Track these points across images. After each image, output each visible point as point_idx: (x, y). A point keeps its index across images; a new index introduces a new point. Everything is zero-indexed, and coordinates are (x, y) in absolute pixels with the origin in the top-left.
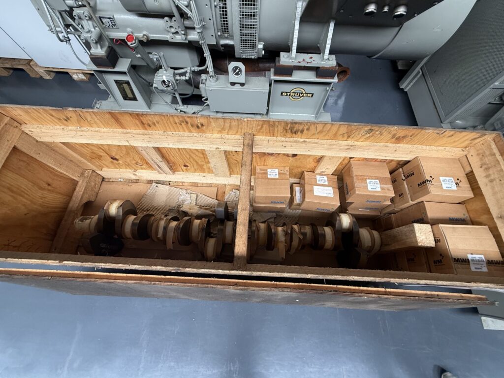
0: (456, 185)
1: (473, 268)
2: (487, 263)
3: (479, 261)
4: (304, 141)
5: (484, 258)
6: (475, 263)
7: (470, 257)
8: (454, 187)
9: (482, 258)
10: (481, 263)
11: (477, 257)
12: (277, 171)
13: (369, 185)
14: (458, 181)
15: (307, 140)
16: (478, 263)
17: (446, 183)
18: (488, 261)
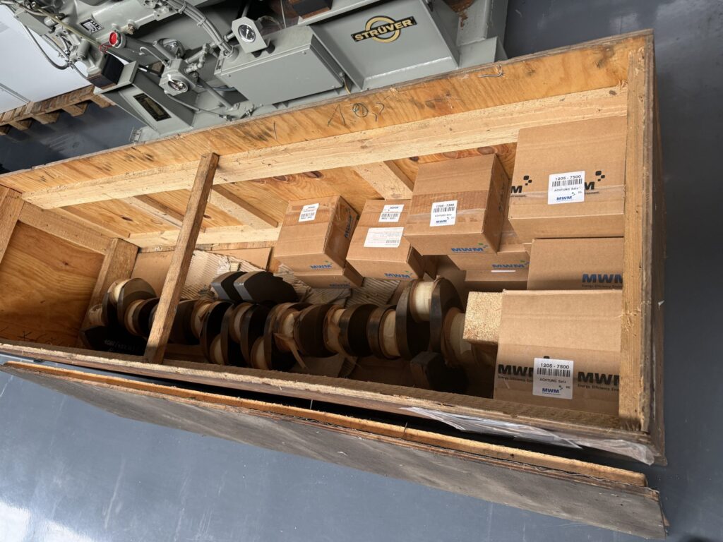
0: (587, 187)
1: (537, 390)
2: (574, 379)
3: (556, 373)
4: (285, 150)
5: (571, 369)
6: (546, 377)
7: (539, 362)
8: (579, 195)
9: (567, 367)
10: (562, 378)
11: (555, 363)
12: (317, 206)
13: (433, 214)
14: (595, 179)
15: (290, 146)
16: (552, 377)
17: (562, 187)
18: (581, 374)
